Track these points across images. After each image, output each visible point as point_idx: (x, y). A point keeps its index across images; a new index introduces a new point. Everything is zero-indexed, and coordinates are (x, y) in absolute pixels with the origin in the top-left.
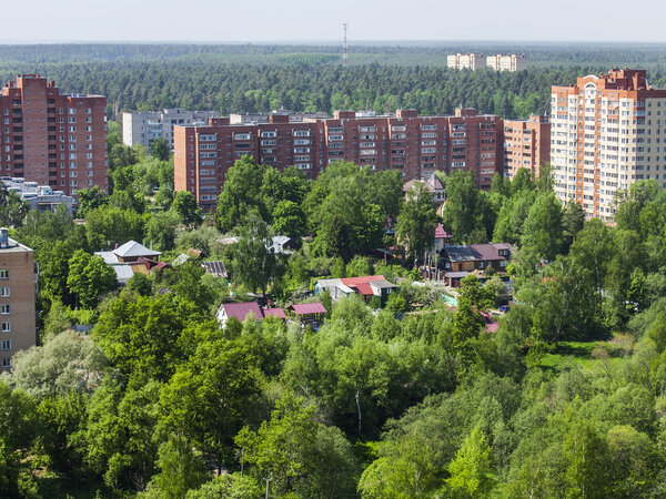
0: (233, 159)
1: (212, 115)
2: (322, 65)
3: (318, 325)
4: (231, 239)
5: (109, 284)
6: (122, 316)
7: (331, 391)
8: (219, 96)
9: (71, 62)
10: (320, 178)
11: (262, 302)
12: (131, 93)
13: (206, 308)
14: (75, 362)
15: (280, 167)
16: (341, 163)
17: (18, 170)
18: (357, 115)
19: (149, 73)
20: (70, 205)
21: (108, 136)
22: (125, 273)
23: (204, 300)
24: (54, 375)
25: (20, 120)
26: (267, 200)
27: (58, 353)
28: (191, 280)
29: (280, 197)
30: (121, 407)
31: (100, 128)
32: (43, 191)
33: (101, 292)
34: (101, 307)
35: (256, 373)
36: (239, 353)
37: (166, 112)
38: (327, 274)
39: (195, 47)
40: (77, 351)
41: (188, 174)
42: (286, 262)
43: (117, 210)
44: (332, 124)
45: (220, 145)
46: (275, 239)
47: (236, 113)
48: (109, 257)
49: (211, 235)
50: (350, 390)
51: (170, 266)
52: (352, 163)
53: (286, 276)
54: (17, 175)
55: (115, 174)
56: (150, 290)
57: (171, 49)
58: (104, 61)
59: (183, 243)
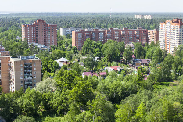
0: (85, 39)
1: (81, 29)
2: (105, 17)
3: (105, 77)
4: (85, 57)
5: (58, 67)
6: (61, 74)
7: (108, 93)
8: (82, 24)
9: (48, 16)
10: (105, 43)
11: (92, 72)
12: (62, 24)
13: (80, 73)
14: (50, 85)
15: (96, 41)
16: (110, 40)
17: (37, 41)
18: (114, 29)
19: (66, 19)
20: (49, 49)
21: (57, 33)
22: (61, 65)
23: (79, 71)
24: (45, 88)
25: (37, 30)
26: (93, 49)
27: (46, 83)
28: (76, 67)
29: (96, 48)
30: (61, 95)
31: (55, 31)
32: (43, 46)
33: (56, 69)
34: (56, 72)
35: (91, 88)
36: (87, 84)
37: (70, 28)
38: (107, 66)
39: (76, 13)
40: (51, 83)
41: (75, 42)
42: (98, 63)
43: (59, 50)
44: (108, 31)
45: (82, 36)
46: (95, 57)
47: (86, 28)
48: (57, 61)
49: (80, 56)
50: (113, 93)
51: (71, 63)
52: (113, 40)
53: (98, 66)
54: (37, 42)
55: (59, 42)
56: (67, 69)
57: (71, 14)
58: (56, 16)
59: (74, 58)
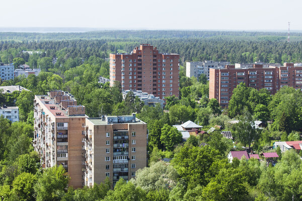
0: (236, 84)
1: (227, 64)
2: (278, 41)
3: (275, 163)
4: (235, 121)
5: (179, 140)
6: (186, 155)
7: (281, 195)
8: (230, 55)
9: (163, 38)
10: (277, 94)
11: (249, 151)
12: (190, 53)
13: (223, 153)
14: (164, 175)
15: (258, 88)
16: (286, 87)
17: (139, 87)
18: (295, 65)
19: (198, 44)
20: (162, 103)
21: (179, 72)
22: (186, 135)
23: (223, 149)
24: (154, 181)
25: (141, 64)
26: (252, 104)
27: (156, 171)
28: (217, 140)
29: (258, 102)
30: (185, 196)
31: (176, 69)
32: (150, 97)
33: (176, 144)
34: (176, 150)
35: (246, 184)
36: (238, 176)
37: (206, 62)
38: (279, 139)
39: (219, 32)
40: (165, 170)
41: (215, 90)
42: (260, 133)
43: (183, 106)
44: (283, 69)
45: (230, 78)
46: (256, 122)
47: (237, 63)
48: (179, 128)
49: (225, 119)
50: (290, 194)
51: (206, 133)
52: (292, 87)
53: (260, 140)
54: (139, 89)
55: (182, 90)
56: (197, 144)
57: (208, 33)
58: (178, 38)
59: (213, 122)
